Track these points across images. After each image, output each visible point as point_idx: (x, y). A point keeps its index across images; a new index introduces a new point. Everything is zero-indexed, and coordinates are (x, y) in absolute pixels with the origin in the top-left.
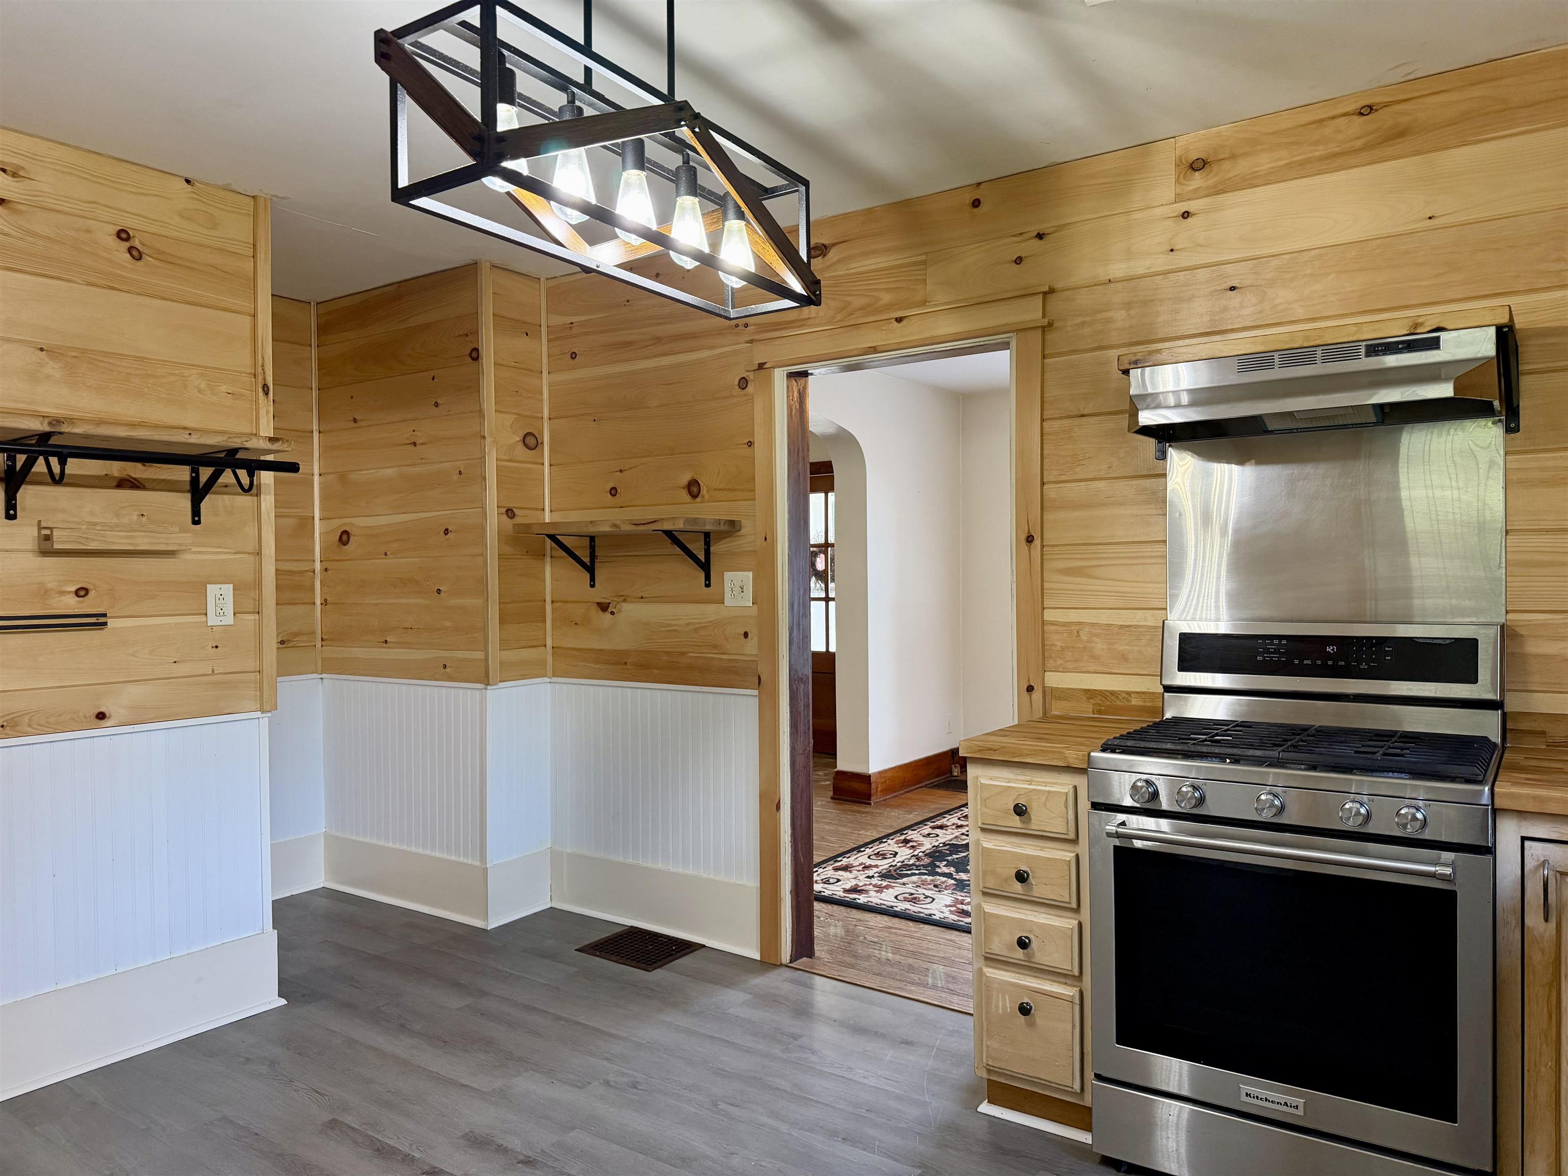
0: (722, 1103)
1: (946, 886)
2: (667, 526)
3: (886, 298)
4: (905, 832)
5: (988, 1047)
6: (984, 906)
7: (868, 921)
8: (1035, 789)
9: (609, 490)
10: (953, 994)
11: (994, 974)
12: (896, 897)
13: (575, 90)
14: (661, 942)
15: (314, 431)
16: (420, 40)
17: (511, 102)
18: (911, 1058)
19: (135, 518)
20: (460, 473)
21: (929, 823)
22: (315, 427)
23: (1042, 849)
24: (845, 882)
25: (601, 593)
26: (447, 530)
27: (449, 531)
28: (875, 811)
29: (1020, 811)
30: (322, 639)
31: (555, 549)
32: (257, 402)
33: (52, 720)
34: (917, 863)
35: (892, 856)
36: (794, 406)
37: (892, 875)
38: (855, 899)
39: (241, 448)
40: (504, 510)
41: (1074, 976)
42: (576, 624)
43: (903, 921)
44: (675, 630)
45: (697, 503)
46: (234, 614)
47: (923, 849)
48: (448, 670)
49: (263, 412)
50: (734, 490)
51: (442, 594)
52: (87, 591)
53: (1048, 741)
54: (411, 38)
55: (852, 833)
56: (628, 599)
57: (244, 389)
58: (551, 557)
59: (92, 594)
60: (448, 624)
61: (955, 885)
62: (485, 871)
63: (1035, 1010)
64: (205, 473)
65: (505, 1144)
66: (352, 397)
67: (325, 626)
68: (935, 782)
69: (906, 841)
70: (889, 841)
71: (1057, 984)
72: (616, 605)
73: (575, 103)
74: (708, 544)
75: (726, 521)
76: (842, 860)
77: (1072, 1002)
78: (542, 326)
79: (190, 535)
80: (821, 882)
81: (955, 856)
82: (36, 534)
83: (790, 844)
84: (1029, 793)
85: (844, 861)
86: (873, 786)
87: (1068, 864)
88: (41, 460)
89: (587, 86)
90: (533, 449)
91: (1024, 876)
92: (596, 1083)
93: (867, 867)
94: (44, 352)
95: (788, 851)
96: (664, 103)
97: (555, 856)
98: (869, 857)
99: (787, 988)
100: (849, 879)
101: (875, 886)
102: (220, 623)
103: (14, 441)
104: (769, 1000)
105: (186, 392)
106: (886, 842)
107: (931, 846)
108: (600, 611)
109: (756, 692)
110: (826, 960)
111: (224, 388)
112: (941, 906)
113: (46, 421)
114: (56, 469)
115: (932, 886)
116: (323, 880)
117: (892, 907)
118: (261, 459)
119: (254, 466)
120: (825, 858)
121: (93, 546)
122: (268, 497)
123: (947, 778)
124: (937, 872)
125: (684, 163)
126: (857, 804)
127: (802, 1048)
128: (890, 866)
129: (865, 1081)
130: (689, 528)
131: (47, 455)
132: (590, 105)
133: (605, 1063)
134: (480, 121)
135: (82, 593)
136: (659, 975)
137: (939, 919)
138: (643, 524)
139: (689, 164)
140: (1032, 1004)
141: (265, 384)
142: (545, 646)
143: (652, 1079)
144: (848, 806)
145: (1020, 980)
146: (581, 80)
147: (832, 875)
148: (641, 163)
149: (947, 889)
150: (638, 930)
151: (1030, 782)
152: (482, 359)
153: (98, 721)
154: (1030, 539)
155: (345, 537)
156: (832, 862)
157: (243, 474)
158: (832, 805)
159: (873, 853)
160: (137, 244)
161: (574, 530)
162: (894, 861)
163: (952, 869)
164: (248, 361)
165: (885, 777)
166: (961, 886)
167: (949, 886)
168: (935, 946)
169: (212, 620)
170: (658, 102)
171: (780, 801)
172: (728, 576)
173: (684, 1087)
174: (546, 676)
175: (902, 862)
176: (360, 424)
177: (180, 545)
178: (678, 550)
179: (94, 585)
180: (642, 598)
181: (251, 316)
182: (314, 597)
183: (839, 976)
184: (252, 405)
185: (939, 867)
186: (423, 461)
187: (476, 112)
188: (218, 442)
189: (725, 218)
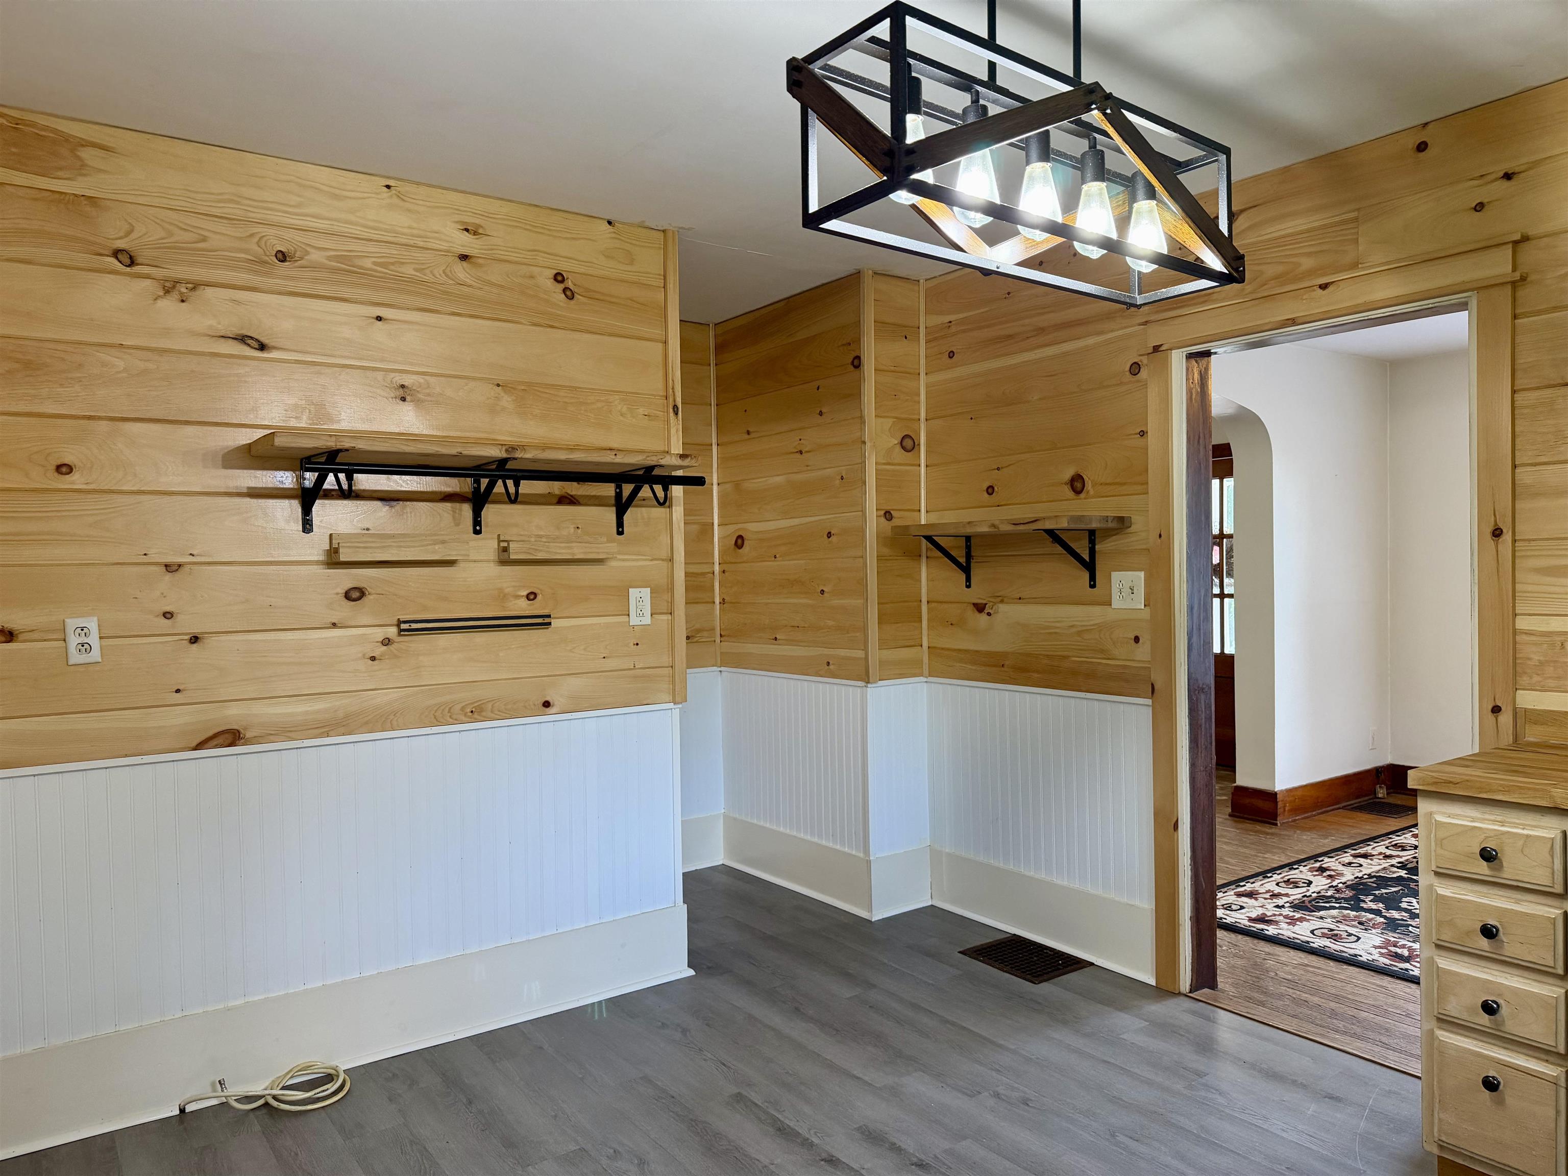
0: (1119, 1135)
1: (1374, 924)
2: (1049, 525)
3: (1307, 263)
4: (1320, 859)
5: (1440, 1119)
6: (1438, 960)
7: (1279, 956)
8: (1508, 832)
9: (985, 489)
10: (1388, 1049)
11: (1450, 1038)
12: (1312, 932)
13: (979, 88)
14: (1045, 955)
15: (713, 445)
16: (828, 63)
17: (917, 111)
18: (1338, 1116)
19: (572, 530)
20: (842, 478)
21: (1350, 851)
22: (714, 441)
23: (1517, 902)
24: (1250, 910)
25: (977, 594)
26: (830, 533)
27: (832, 534)
28: (1282, 833)
29: (1488, 855)
30: (721, 636)
31: (931, 550)
32: (668, 421)
33: (509, 707)
34: (1337, 896)
35: (1306, 885)
36: (1194, 390)
37: (1307, 906)
38: (1262, 930)
39: (656, 466)
40: (883, 512)
41: (1558, 1054)
42: (952, 624)
43: (1321, 959)
44: (1056, 633)
45: (1080, 499)
46: (651, 615)
47: (1343, 880)
48: (831, 667)
49: (673, 431)
50: (1125, 484)
51: (826, 594)
52: (535, 595)
53: (1526, 775)
54: (820, 63)
55: (1256, 856)
56: (1005, 600)
57: (657, 410)
58: (927, 557)
59: (539, 597)
60: (830, 623)
61: (1386, 923)
62: (869, 862)
63: (1504, 1086)
64: (627, 489)
65: (899, 1143)
66: (746, 411)
67: (723, 623)
68: (1355, 803)
69: (1322, 870)
70: (1301, 868)
71: (1534, 1060)
72: (993, 606)
73: (979, 102)
74: (1092, 543)
75: (1115, 517)
76: (1245, 885)
77: (1555, 1084)
78: (920, 328)
79: (616, 544)
80: (1221, 907)
81: (1384, 891)
82: (496, 546)
83: (1190, 867)
84: (1502, 836)
85: (1248, 887)
86: (1280, 805)
87: (1552, 921)
88: (500, 482)
89: (991, 83)
90: (910, 451)
91: (1492, 931)
92: (986, 1094)
93: (1275, 896)
94: (500, 388)
95: (1188, 875)
96: (1072, 88)
97: (935, 855)
98: (1277, 884)
99: (1188, 1019)
100: (1254, 907)
101: (1286, 917)
102: (641, 623)
103: (478, 467)
104: (1166, 1029)
105: (610, 415)
106: (1298, 868)
107: (1352, 877)
108: (976, 611)
109: (1149, 702)
110: (1231, 993)
111: (641, 411)
112: (1368, 947)
113: (504, 449)
114: (512, 490)
115: (1355, 923)
116: (723, 857)
117: (1308, 942)
118: (673, 474)
119: (668, 481)
120: (1226, 882)
121: (540, 556)
122: (678, 508)
123: (1370, 799)
124: (1363, 907)
125: (1090, 148)
126: (1261, 824)
127: (1207, 1087)
128: (1303, 897)
129: (1284, 1135)
130: (1073, 526)
131: (504, 478)
132: (995, 102)
133: (994, 1074)
134: (890, 136)
135: (532, 597)
136: (1046, 989)
137: (1366, 961)
138: (1023, 524)
139: (1096, 147)
140: (1500, 1079)
141: (675, 405)
142: (922, 646)
143: (1044, 1098)
144: (1249, 826)
145: (1484, 1049)
146: (985, 78)
147: (1234, 901)
148: (1046, 154)
149: (1375, 928)
150: (1022, 939)
151: (1503, 823)
152: (863, 366)
153: (544, 708)
154: (1497, 533)
155: (740, 541)
156: (1233, 887)
157: (658, 489)
158: (1229, 822)
159: (1282, 880)
160: (569, 284)
161: (952, 531)
162: (1308, 890)
163: (1381, 905)
164: (660, 385)
165: (1293, 796)
166: (1392, 925)
167: (1378, 924)
168: (1362, 992)
169: (634, 620)
170: (1065, 88)
171: (1178, 819)
172: (1116, 576)
173: (1078, 1111)
174: (922, 676)
175: (1317, 893)
176: (752, 435)
177: (607, 553)
178: (1059, 549)
179: (541, 590)
180: (1020, 598)
181: (662, 342)
182: (713, 597)
183: (1247, 1012)
184: (664, 425)
185: (1364, 901)
186: (809, 468)
187: (886, 128)
188: (638, 461)
189: (1133, 199)
